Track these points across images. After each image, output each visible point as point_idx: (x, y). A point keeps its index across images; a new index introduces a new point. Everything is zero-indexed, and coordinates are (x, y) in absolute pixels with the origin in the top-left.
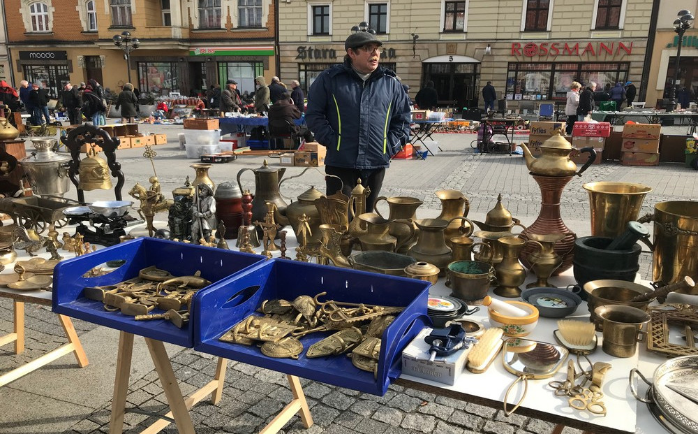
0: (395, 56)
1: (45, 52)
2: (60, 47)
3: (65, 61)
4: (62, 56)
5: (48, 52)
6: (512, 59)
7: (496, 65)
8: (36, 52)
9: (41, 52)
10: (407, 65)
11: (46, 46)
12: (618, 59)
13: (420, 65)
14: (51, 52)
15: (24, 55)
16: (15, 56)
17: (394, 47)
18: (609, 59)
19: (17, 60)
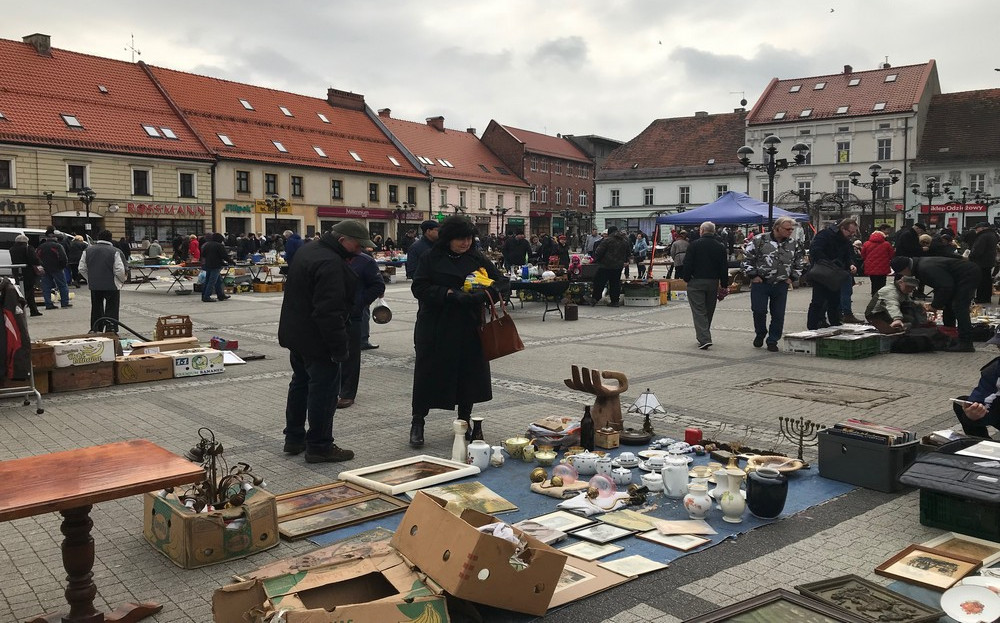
0: (24, 210)
6: (128, 216)
7: (115, 220)
10: (37, 218)
12: (197, 218)
13: (49, 218)
17: (23, 201)
18: (192, 218)
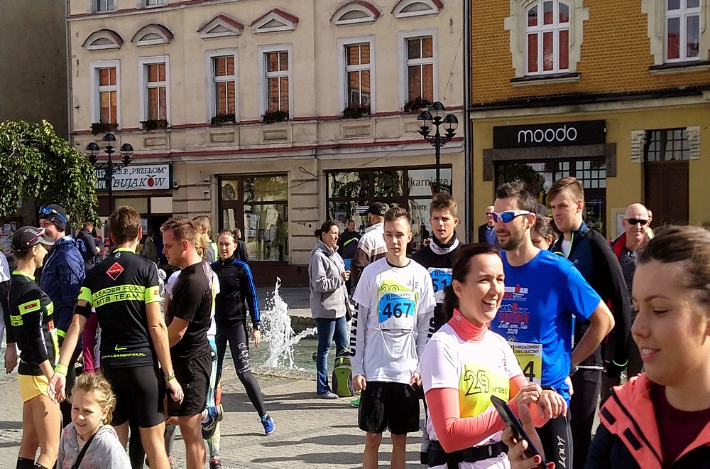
1: (555, 126)
2: (594, 112)
3: (601, 148)
4: (593, 133)
5: (561, 125)
8: (533, 127)
9: (544, 127)
11: (561, 109)
14: (569, 125)
15: (504, 136)
16: (483, 141)
19: (486, 152)
